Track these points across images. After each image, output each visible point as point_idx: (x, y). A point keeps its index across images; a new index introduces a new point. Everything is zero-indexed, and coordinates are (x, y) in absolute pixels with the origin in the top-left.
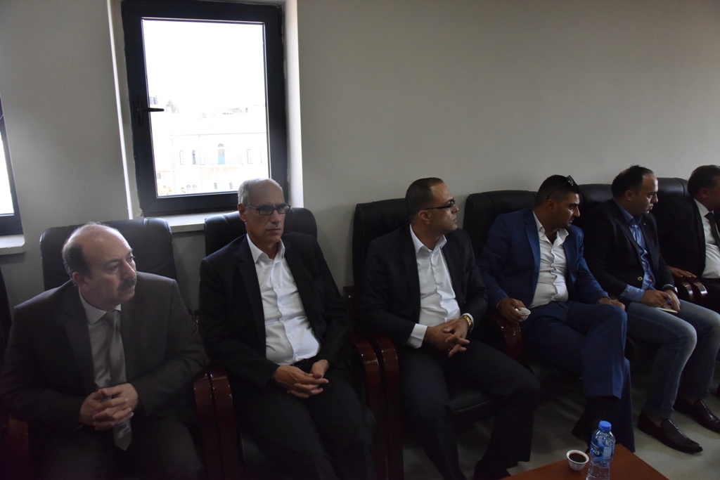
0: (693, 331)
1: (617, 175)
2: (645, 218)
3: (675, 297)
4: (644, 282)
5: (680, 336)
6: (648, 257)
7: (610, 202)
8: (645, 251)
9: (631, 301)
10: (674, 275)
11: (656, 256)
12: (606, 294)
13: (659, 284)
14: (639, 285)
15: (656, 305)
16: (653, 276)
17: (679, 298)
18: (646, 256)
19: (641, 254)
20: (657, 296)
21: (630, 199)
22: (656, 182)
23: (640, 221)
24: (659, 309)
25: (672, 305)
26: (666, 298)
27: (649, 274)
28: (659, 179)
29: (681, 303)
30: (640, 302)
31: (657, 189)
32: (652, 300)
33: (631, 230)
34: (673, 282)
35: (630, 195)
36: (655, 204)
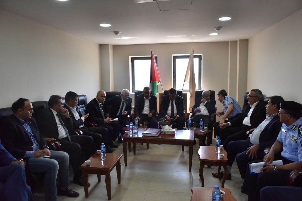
0: (56, 162)
1: (13, 103)
2: (30, 120)
3: (48, 150)
4: (34, 148)
5: (52, 166)
6: (34, 136)
7: (12, 116)
8: (32, 134)
9: (30, 158)
10: (47, 141)
11: (38, 135)
12: (15, 159)
13: (41, 147)
14: (32, 149)
15: (41, 156)
16: (38, 144)
17: (50, 150)
18: (33, 136)
19: (31, 136)
20: (40, 152)
21: (20, 113)
22: (31, 104)
23: (28, 122)
25: (47, 154)
26: (44, 152)
27: (35, 143)
28: (32, 103)
29: (51, 152)
30: (34, 157)
31: (32, 107)
32: (38, 155)
33: (24, 126)
34: (47, 144)
35: (20, 111)
36: (32, 113)
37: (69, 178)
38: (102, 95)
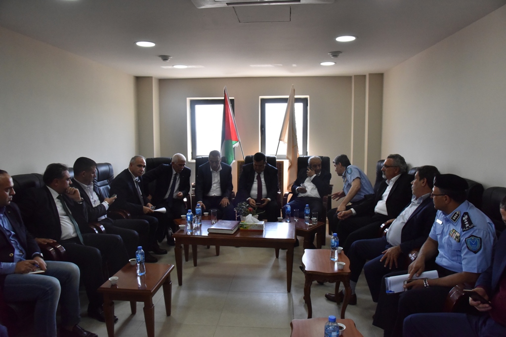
0: (56, 281)
2: (9, 207)
3: (42, 261)
4: (16, 256)
5: (48, 289)
6: (15, 236)
8: (13, 233)
9: (7, 275)
10: (40, 245)
11: (23, 234)
13: (29, 255)
14: (12, 260)
15: (28, 271)
16: (23, 250)
17: (45, 260)
18: (14, 236)
19: (10, 236)
20: (27, 265)
22: (11, 180)
23: (5, 210)
24: (31, 274)
25: (40, 267)
26: (34, 264)
27: (18, 249)
28: (13, 177)
29: (47, 263)
30: (15, 273)
31: (12, 184)
32: (23, 269)
34: (39, 250)
36: (14, 196)
37: (79, 308)
38: (139, 164)
